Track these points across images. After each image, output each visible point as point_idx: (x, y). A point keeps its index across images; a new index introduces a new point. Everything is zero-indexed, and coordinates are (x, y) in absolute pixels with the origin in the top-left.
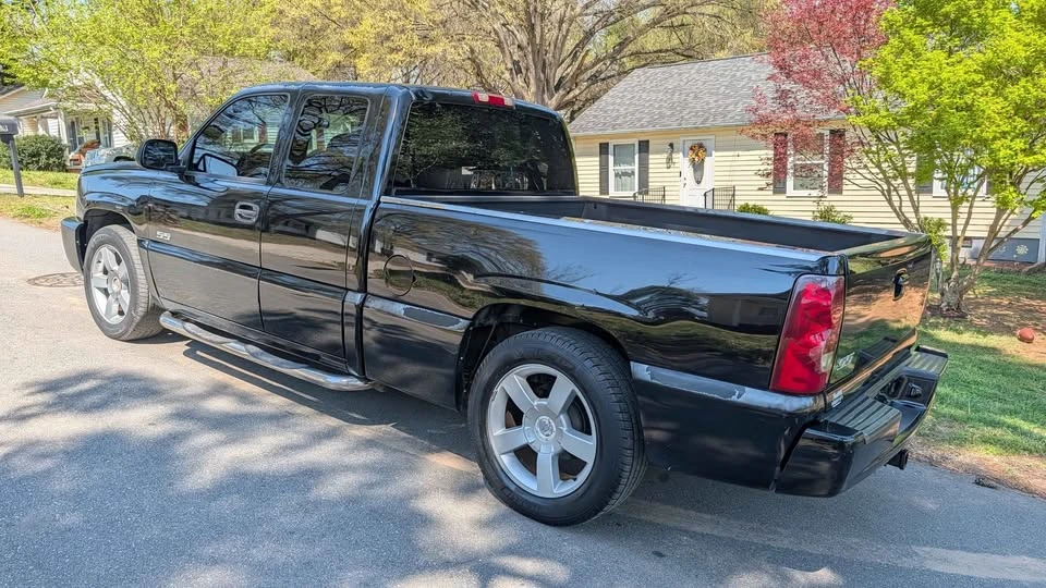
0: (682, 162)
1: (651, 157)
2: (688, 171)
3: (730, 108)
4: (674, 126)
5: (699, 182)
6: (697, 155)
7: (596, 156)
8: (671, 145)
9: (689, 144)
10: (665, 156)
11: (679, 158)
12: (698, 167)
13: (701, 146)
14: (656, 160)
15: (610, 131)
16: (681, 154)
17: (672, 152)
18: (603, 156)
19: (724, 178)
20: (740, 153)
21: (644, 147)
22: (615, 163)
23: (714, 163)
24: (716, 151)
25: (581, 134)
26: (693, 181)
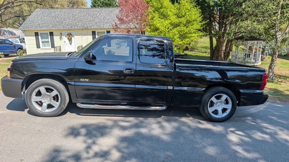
0: (65, 39)
1: (54, 37)
2: (67, 41)
3: (77, 24)
4: (62, 28)
5: (71, 44)
6: (70, 36)
7: (33, 36)
8: (61, 34)
9: (67, 33)
10: (60, 36)
11: (64, 37)
12: (70, 40)
13: (71, 34)
14: (56, 38)
15: (39, 29)
16: (64, 36)
17: (61, 36)
18: (37, 36)
19: (80, 43)
20: (83, 36)
21: (51, 34)
22: (41, 39)
23: (75, 39)
24: (76, 36)
25: (27, 29)
26: (69, 44)
